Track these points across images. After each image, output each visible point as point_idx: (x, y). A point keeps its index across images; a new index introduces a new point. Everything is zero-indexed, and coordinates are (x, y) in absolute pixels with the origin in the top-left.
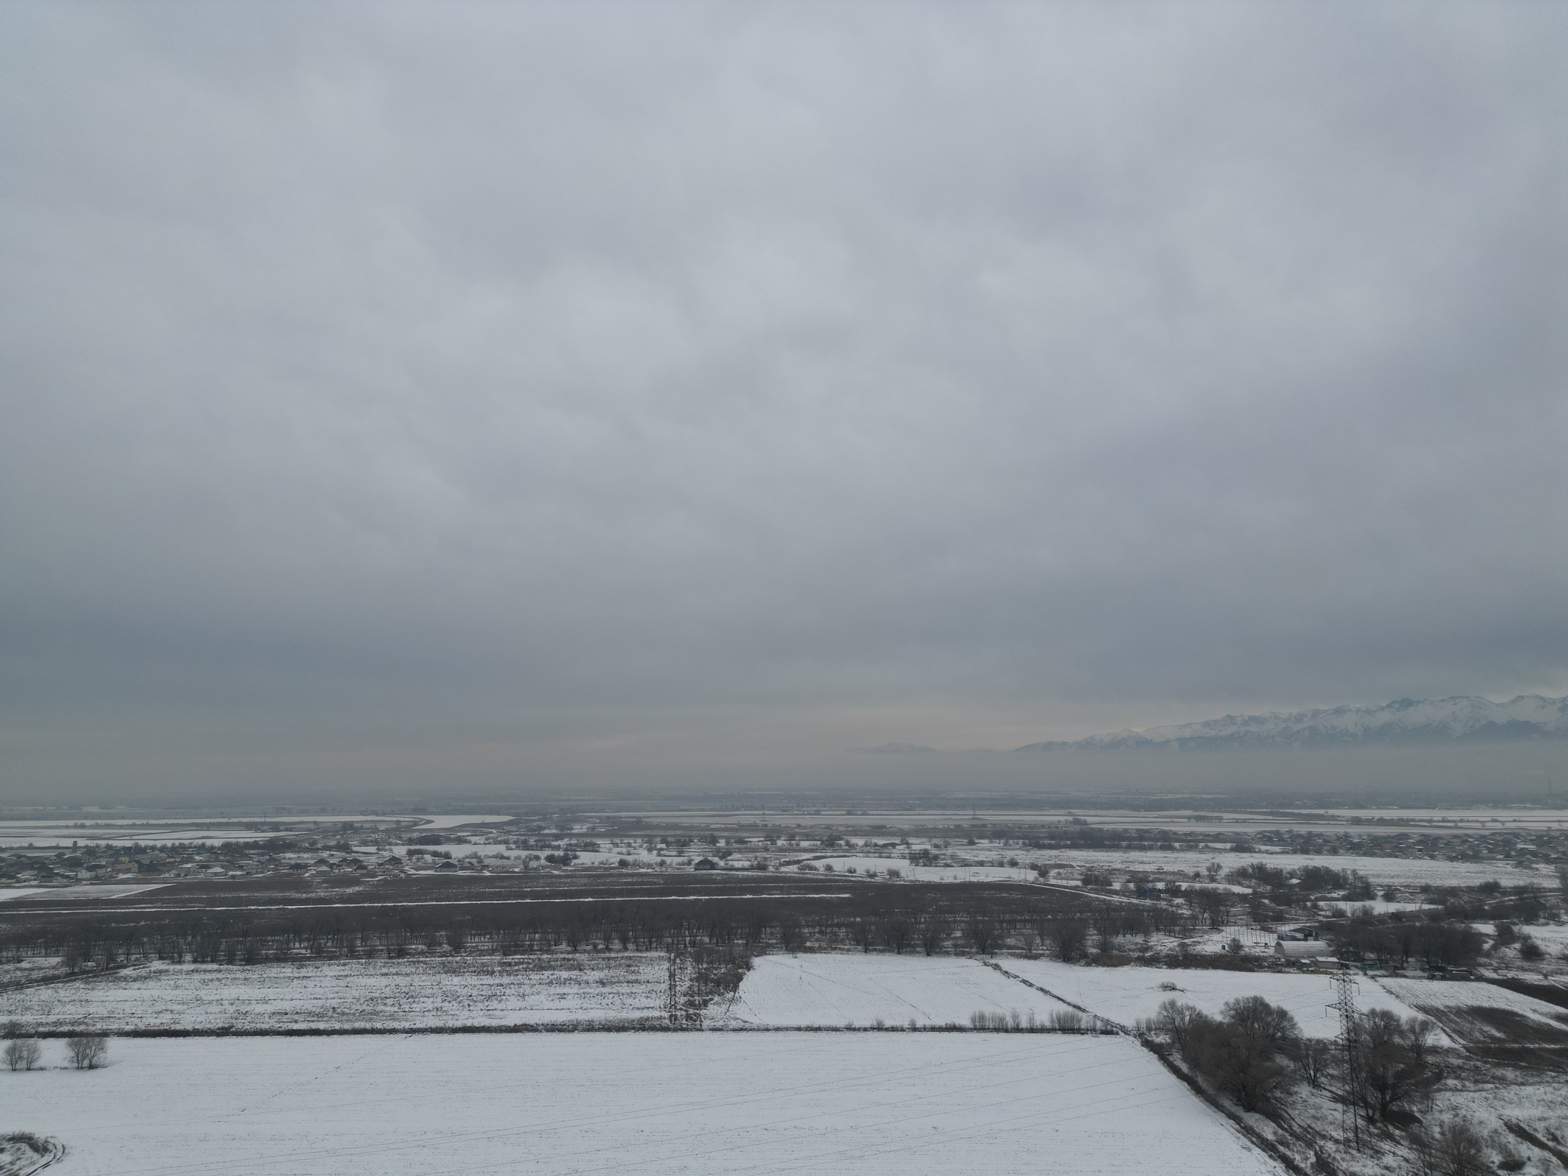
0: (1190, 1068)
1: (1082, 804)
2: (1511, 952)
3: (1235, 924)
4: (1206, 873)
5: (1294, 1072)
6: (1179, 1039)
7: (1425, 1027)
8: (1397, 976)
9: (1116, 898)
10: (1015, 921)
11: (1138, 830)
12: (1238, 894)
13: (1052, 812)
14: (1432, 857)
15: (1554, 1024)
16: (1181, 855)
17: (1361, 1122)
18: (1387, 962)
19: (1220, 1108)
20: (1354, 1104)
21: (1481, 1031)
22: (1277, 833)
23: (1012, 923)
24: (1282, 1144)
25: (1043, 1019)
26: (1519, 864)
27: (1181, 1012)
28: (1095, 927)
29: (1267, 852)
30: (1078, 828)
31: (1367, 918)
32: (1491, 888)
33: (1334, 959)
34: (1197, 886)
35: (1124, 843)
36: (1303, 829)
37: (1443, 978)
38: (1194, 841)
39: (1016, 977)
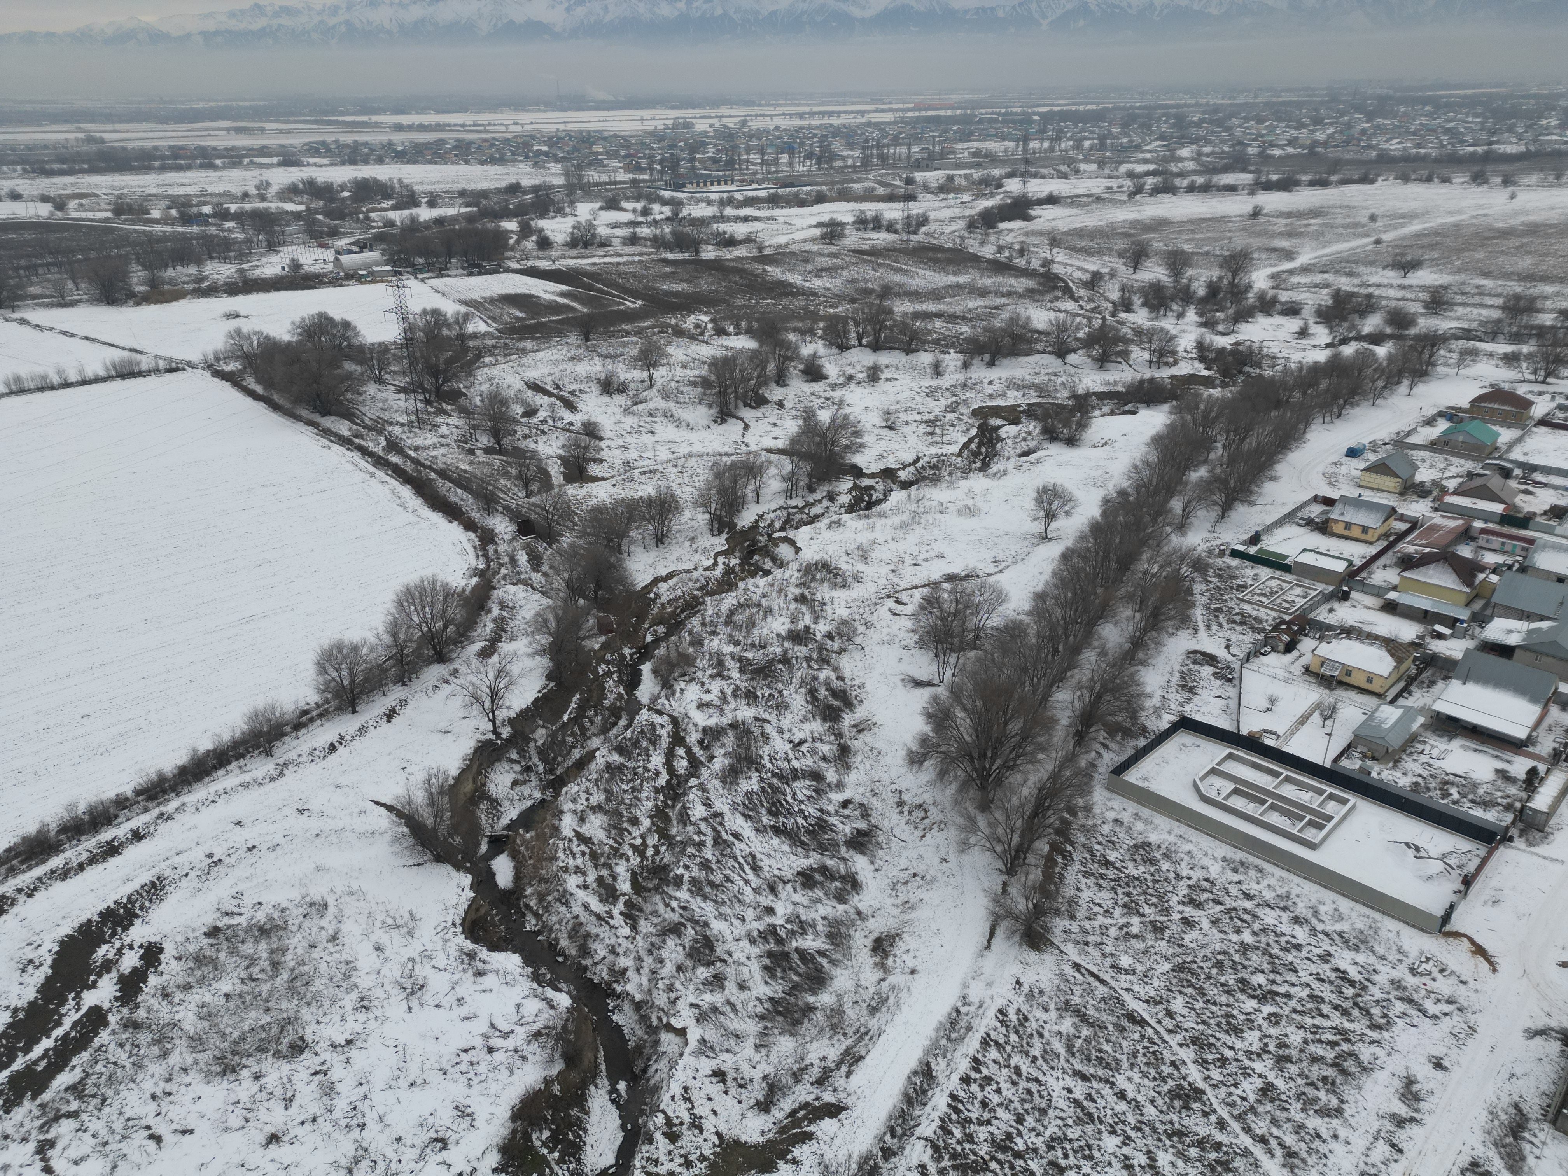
0: (265, 389)
1: (91, 116)
2: (530, 244)
3: (292, 243)
4: (254, 191)
5: (362, 374)
6: (250, 364)
7: (467, 317)
8: (442, 276)
9: (157, 228)
10: (35, 266)
11: (170, 147)
12: (292, 213)
13: (54, 127)
14: (467, 162)
15: (560, 300)
16: (225, 173)
17: (420, 405)
18: (433, 264)
19: (297, 418)
20: (414, 392)
21: (509, 314)
22: (324, 143)
23: (32, 269)
24: (357, 436)
25: (95, 368)
26: (536, 165)
27: (248, 338)
28: (138, 262)
29: (315, 165)
30: (94, 147)
31: (414, 226)
32: (514, 189)
33: (389, 268)
34: (248, 206)
35: (157, 164)
36: (348, 138)
37: (480, 274)
38: (238, 156)
39: (51, 329)
